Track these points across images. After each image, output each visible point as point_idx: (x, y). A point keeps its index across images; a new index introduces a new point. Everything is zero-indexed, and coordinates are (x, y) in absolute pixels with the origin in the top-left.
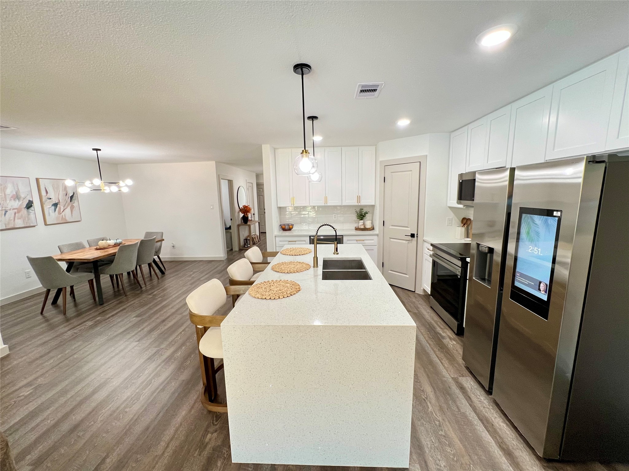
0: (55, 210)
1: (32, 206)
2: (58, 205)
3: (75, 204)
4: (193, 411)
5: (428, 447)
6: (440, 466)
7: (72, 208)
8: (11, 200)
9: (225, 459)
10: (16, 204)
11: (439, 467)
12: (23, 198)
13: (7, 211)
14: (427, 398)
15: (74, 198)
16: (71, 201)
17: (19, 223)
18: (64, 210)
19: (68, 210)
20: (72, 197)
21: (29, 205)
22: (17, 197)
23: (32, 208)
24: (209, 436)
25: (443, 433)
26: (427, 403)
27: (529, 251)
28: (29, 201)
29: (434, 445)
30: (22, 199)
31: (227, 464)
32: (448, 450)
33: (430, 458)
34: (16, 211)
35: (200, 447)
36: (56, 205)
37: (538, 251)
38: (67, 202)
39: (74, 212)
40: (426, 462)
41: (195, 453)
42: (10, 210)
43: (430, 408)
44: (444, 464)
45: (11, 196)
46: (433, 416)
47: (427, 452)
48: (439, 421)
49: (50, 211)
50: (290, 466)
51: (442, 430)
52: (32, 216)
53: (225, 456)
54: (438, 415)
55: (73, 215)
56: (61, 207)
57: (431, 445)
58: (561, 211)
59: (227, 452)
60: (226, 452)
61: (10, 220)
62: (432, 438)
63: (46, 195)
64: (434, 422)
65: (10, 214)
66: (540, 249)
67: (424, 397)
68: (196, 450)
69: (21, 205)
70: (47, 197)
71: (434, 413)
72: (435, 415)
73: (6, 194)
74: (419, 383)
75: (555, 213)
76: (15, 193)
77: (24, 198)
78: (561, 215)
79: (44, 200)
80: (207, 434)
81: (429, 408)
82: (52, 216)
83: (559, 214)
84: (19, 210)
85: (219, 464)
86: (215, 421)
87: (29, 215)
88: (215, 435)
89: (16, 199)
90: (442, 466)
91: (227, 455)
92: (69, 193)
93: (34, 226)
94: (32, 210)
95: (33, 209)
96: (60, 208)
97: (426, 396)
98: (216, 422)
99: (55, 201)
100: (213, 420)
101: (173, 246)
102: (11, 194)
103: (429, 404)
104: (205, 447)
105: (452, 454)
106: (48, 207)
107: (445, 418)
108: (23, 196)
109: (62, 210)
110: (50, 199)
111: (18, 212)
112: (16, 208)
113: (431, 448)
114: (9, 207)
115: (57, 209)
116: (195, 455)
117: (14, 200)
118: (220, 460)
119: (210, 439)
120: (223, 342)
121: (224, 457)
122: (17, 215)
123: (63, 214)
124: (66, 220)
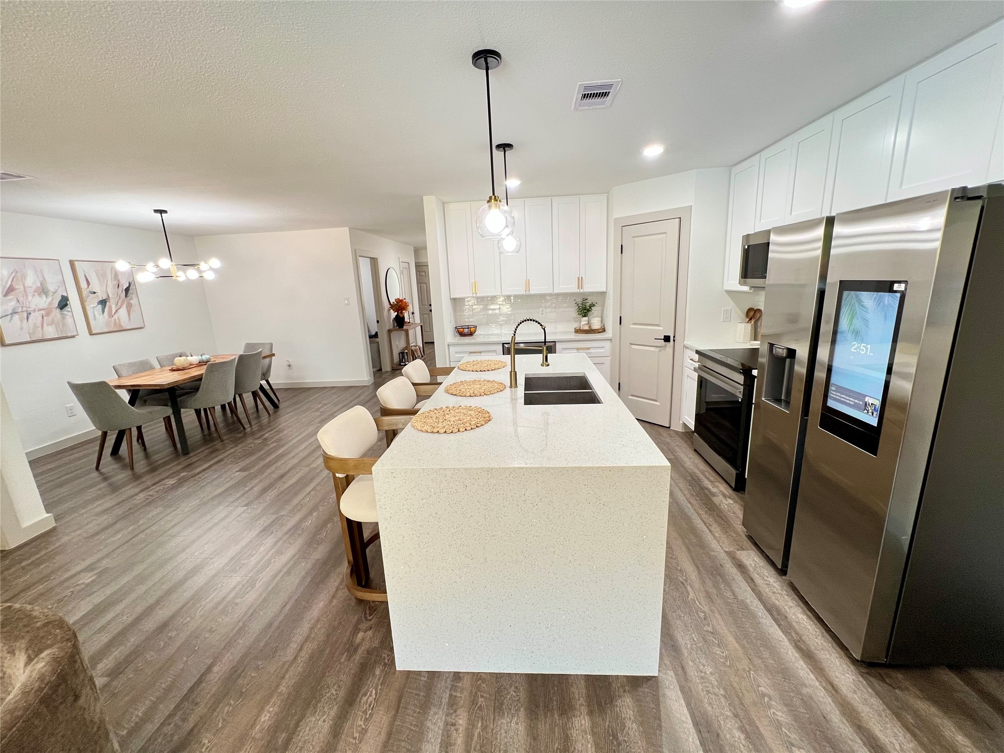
0: (103, 312)
1: (66, 305)
2: (108, 303)
3: (134, 301)
4: (335, 601)
5: (686, 647)
6: (705, 673)
7: (129, 307)
8: (34, 295)
9: (385, 664)
10: (42, 302)
11: (703, 675)
13: (30, 314)
14: (686, 581)
15: (130, 292)
16: (126, 296)
17: (50, 331)
18: (117, 311)
19: (123, 311)
20: (127, 290)
21: (63, 304)
22: (43, 291)
23: (67, 308)
24: (360, 635)
25: (710, 629)
26: (686, 588)
27: (852, 350)
28: (63, 296)
29: (696, 644)
30: (51, 294)
31: (389, 672)
32: (718, 652)
33: (691, 663)
34: (43, 312)
35: (348, 650)
36: (103, 303)
37: (867, 349)
38: (120, 298)
39: (132, 314)
40: (683, 668)
41: (341, 658)
42: (34, 311)
43: (691, 594)
44: (711, 670)
45: (33, 289)
46: (695, 605)
47: (686, 654)
48: (704, 612)
49: (96, 313)
50: (482, 675)
51: (708, 625)
52: (69, 320)
53: (386, 661)
54: (703, 603)
55: (132, 318)
56: (112, 305)
57: (692, 644)
58: (906, 282)
59: (388, 656)
60: (386, 656)
61: (35, 327)
62: (693, 635)
63: (88, 288)
64: (697, 614)
65: (35, 317)
66: (869, 346)
67: (682, 580)
68: (343, 654)
69: (50, 304)
70: (88, 290)
71: (697, 602)
72: (698, 604)
73: (26, 286)
74: (675, 559)
75: (896, 287)
76: (39, 285)
77: (54, 293)
78: (906, 289)
79: (85, 293)
80: (358, 633)
81: (689, 594)
82: (99, 320)
83: (902, 287)
84: (48, 311)
85: (378, 672)
86: (368, 615)
87: (63, 318)
88: (370, 633)
89: (42, 293)
90: (708, 672)
91: (388, 660)
92: (121, 283)
93: (73, 337)
94: (68, 311)
95: (69, 310)
96: (110, 308)
97: (684, 578)
98: (370, 616)
99: (102, 296)
100: (365, 614)
101: (289, 366)
102: (34, 287)
103: (689, 588)
104: (356, 650)
105: (723, 656)
106: (93, 306)
107: (713, 608)
108: (51, 288)
109: (114, 311)
110: (95, 293)
111: (48, 314)
112: (42, 308)
113: (691, 648)
114: (33, 307)
115: (106, 310)
116: (342, 660)
117: (39, 295)
118: (378, 667)
119: (363, 639)
120: (377, 495)
121: (385, 663)
122: (45, 318)
123: (116, 317)
124: (120, 326)
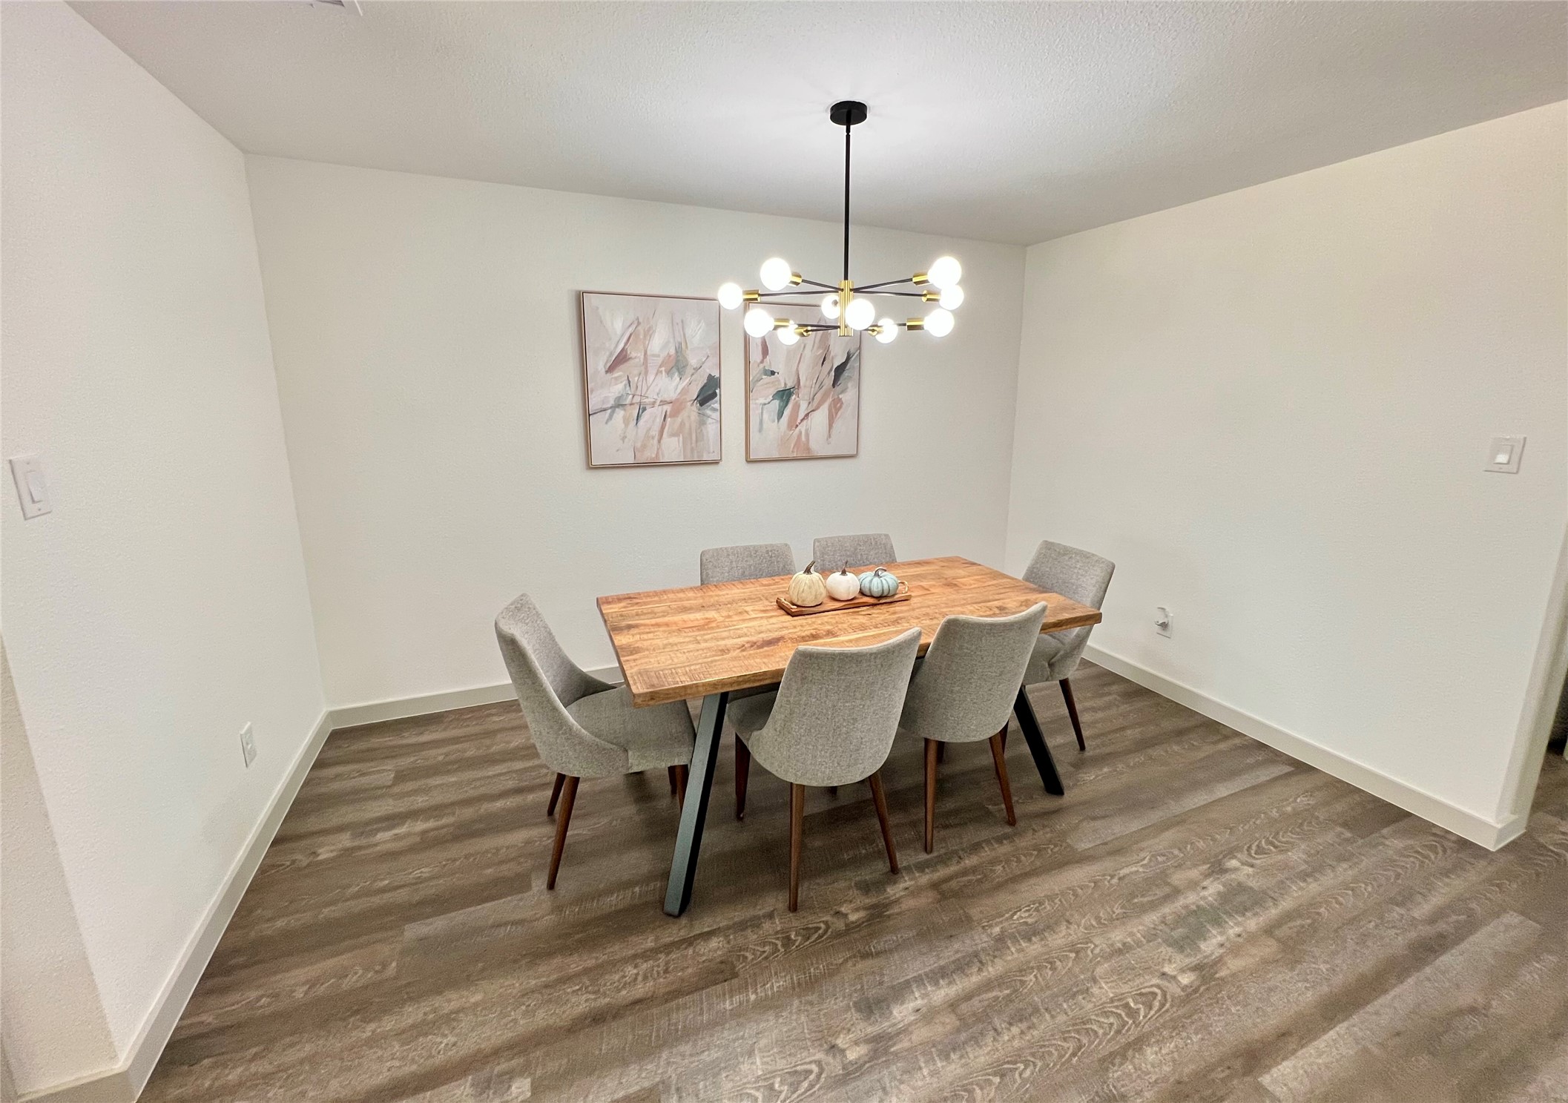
0: (780, 414)
1: (714, 395)
2: (794, 397)
3: (848, 397)
7: (836, 407)
8: (658, 372)
10: (670, 387)
12: (694, 369)
13: (644, 409)
15: (846, 374)
16: (834, 385)
17: (672, 448)
18: (807, 415)
19: (821, 416)
20: (840, 370)
21: (708, 394)
22: (677, 365)
23: (714, 404)
28: (710, 378)
30: (689, 371)
34: (668, 408)
36: (785, 395)
38: (820, 387)
39: (838, 424)
42: (654, 403)
45: (660, 360)
49: (765, 416)
52: (711, 428)
55: (834, 431)
56: (801, 401)
61: (648, 436)
63: (762, 362)
65: (653, 416)
69: (684, 391)
70: (761, 366)
73: (649, 353)
76: (672, 352)
77: (696, 369)
79: (754, 372)
82: (771, 432)
84: (676, 406)
87: (702, 423)
89: (674, 369)
92: (832, 354)
93: (716, 463)
94: (715, 410)
95: (717, 406)
96: (797, 406)
99: (784, 380)
101: (1164, 626)
102: (664, 354)
106: (762, 401)
108: (693, 361)
109: (801, 415)
110: (773, 373)
111: (675, 413)
112: (668, 400)
114: (652, 396)
115: (787, 412)
117: (669, 373)
122: (668, 420)
123: (802, 428)
124: (808, 449)
